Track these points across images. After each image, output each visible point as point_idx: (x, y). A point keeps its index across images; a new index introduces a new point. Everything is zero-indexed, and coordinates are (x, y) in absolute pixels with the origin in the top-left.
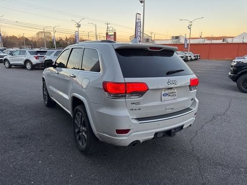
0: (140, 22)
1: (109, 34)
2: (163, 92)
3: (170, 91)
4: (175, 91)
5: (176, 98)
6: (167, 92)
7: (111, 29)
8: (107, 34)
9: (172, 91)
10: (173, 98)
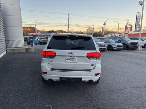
0: (140, 18)
1: (127, 27)
2: (67, 58)
3: (71, 58)
4: (76, 58)
5: (76, 62)
6: (69, 58)
7: (129, 24)
8: (126, 27)
9: (74, 58)
10: (74, 61)
